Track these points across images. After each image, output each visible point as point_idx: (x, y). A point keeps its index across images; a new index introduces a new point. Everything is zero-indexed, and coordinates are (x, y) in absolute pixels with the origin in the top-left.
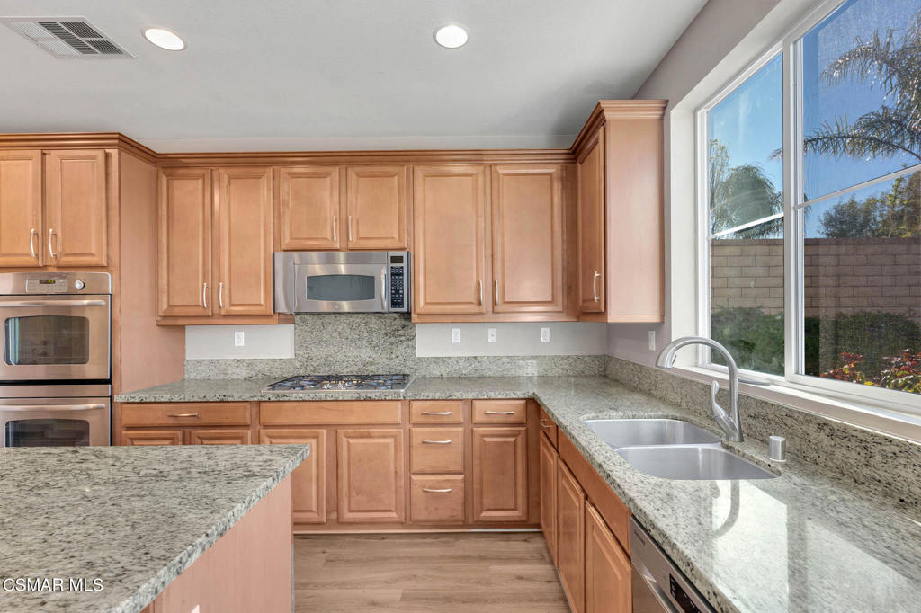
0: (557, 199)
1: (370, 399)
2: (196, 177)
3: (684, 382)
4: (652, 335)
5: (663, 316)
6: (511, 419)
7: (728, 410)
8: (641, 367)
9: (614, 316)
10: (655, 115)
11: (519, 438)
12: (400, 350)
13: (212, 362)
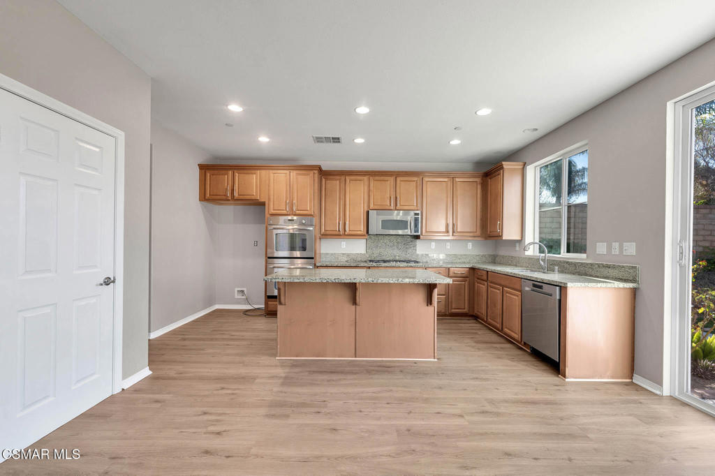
0: (479, 191)
1: (399, 267)
2: (337, 180)
3: (530, 259)
4: (517, 245)
5: (522, 238)
6: (464, 275)
7: (544, 263)
8: (512, 257)
9: (505, 238)
10: (521, 167)
11: (467, 283)
12: (410, 251)
13: (332, 254)
